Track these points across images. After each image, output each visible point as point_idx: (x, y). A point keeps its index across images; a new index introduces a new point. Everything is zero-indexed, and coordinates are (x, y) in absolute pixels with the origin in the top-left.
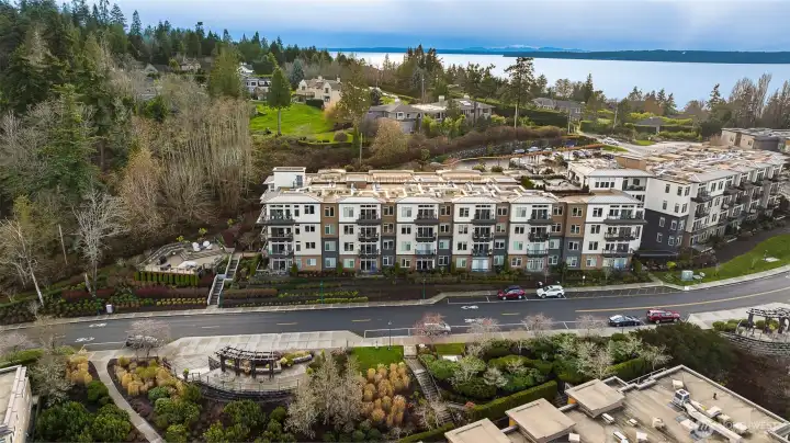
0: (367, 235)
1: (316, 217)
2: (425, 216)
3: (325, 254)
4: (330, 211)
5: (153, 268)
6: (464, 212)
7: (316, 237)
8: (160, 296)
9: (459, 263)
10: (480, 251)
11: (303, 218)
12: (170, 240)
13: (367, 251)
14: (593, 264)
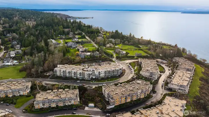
0: (64, 73)
1: (59, 71)
2: (69, 72)
3: (60, 75)
4: (60, 71)
5: (45, 74)
6: (73, 72)
7: (59, 73)
8: (45, 77)
9: (73, 77)
10: (75, 76)
11: (58, 71)
12: (48, 71)
13: (64, 75)
14: (87, 79)
